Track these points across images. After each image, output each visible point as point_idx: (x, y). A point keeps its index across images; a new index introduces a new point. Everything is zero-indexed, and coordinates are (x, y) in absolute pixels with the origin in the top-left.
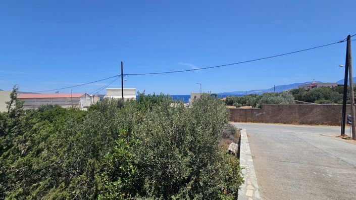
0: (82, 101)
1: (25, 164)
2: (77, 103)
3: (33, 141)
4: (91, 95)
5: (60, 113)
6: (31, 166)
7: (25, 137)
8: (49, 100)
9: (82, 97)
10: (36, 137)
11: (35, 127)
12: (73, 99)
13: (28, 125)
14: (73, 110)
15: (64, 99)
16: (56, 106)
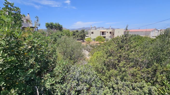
0: (152, 33)
1: (127, 54)
2: (149, 34)
3: (130, 47)
4: (159, 30)
5: (139, 39)
6: (129, 56)
7: (128, 45)
8: (135, 32)
9: (152, 31)
10: (132, 45)
11: (132, 42)
12: (147, 32)
13: (130, 40)
14: (146, 38)
15: (142, 32)
16: (137, 35)
